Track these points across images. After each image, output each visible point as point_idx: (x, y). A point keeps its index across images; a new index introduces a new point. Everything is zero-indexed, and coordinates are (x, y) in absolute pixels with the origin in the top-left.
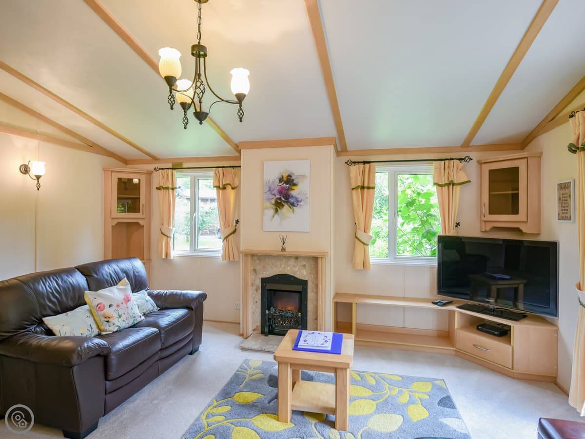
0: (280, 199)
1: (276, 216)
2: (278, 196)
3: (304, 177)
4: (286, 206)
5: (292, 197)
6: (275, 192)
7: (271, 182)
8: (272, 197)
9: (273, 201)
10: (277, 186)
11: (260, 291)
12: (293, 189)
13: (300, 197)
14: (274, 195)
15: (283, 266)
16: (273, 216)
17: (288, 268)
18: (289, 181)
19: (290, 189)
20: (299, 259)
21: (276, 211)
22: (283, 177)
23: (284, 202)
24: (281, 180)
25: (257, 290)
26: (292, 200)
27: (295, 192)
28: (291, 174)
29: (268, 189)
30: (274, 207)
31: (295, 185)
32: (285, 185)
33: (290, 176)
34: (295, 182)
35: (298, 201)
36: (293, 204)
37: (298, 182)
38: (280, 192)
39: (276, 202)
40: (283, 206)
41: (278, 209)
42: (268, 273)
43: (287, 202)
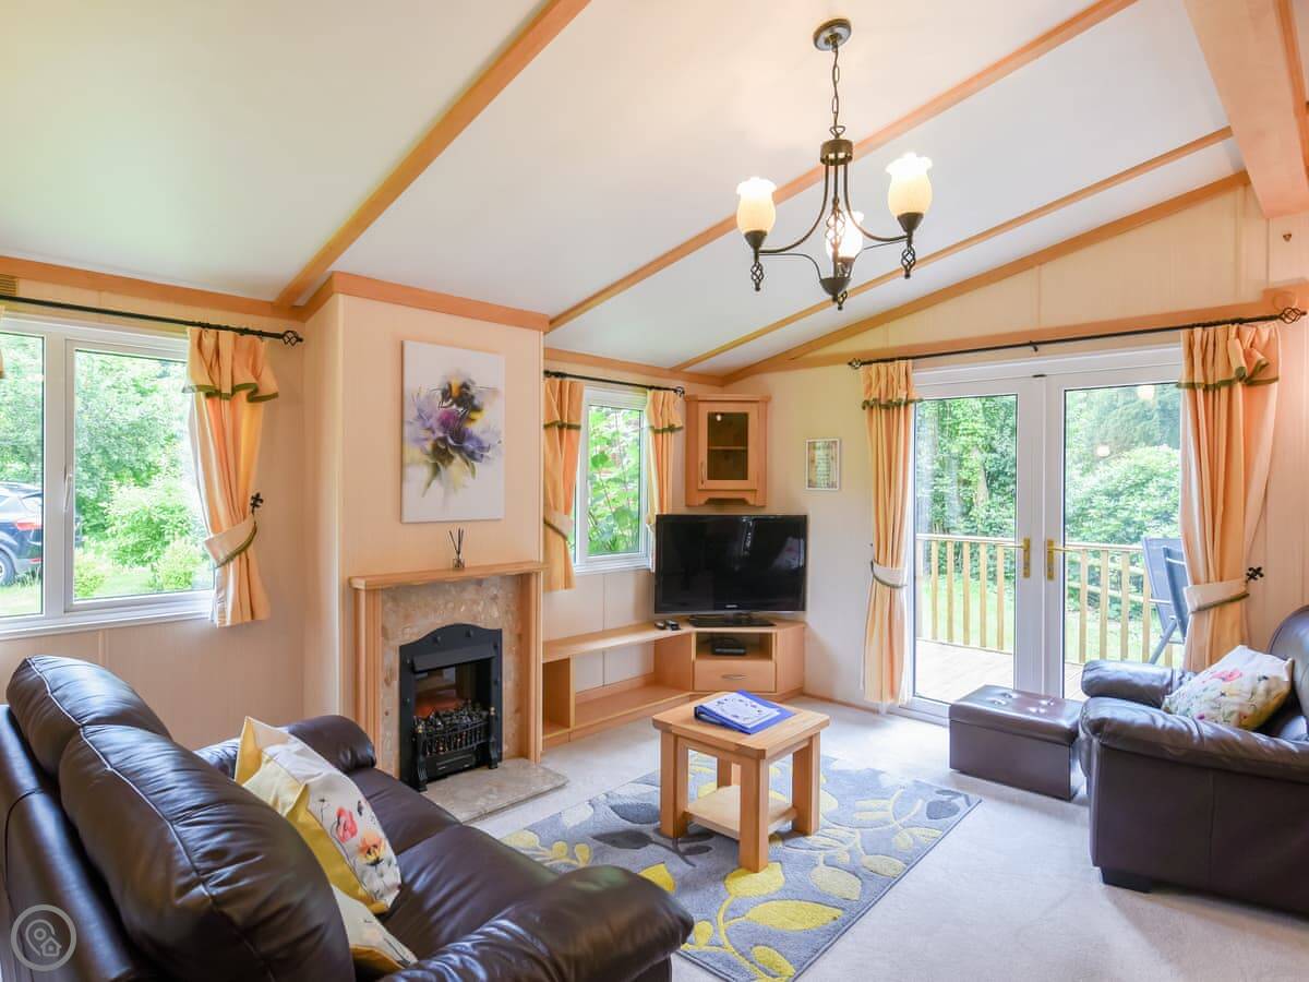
0: (444, 440)
1: (435, 483)
2: (441, 435)
3: (494, 392)
4: (458, 459)
5: (471, 438)
6: (434, 422)
7: (422, 396)
8: (423, 434)
9: (429, 446)
10: (438, 408)
11: (396, 683)
12: (473, 420)
13: (486, 439)
14: (430, 429)
15: (451, 605)
16: (429, 485)
17: (463, 609)
18: (463, 398)
19: (467, 419)
20: (484, 585)
21: (436, 471)
22: (450, 386)
23: (453, 448)
24: (446, 394)
25: (387, 682)
26: (469, 445)
27: (476, 427)
28: (469, 383)
29: (416, 413)
30: (431, 461)
31: (477, 409)
32: (454, 407)
33: (465, 386)
34: (476, 402)
35: (482, 448)
36: (471, 456)
37: (483, 404)
38: (445, 423)
39: (436, 448)
40: (451, 458)
41: (441, 467)
42: (415, 630)
43: (460, 449)
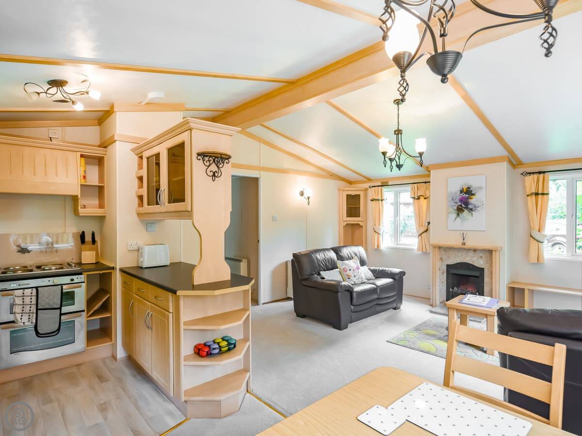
0: (461, 205)
1: (458, 219)
2: (460, 204)
3: (480, 188)
4: (466, 211)
5: (471, 204)
6: (457, 200)
7: (453, 193)
8: (454, 204)
9: (456, 208)
10: (459, 196)
11: (445, 274)
12: (472, 198)
13: (477, 204)
14: (456, 203)
15: (464, 256)
16: (456, 219)
17: (468, 258)
18: (468, 192)
19: (468, 198)
20: (477, 251)
21: (458, 215)
22: (463, 189)
23: (464, 208)
24: (461, 192)
25: (443, 274)
26: (470, 207)
27: (473, 201)
28: (470, 187)
29: (451, 198)
30: (457, 212)
31: (473, 195)
32: (465, 195)
33: (469, 188)
34: (473, 192)
35: (475, 207)
36: (471, 210)
37: (476, 193)
38: (461, 200)
39: (458, 208)
40: (463, 211)
41: (460, 214)
42: (452, 261)
43: (467, 208)
